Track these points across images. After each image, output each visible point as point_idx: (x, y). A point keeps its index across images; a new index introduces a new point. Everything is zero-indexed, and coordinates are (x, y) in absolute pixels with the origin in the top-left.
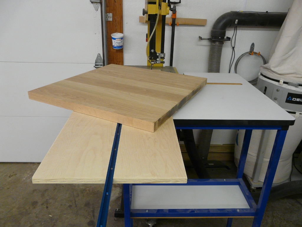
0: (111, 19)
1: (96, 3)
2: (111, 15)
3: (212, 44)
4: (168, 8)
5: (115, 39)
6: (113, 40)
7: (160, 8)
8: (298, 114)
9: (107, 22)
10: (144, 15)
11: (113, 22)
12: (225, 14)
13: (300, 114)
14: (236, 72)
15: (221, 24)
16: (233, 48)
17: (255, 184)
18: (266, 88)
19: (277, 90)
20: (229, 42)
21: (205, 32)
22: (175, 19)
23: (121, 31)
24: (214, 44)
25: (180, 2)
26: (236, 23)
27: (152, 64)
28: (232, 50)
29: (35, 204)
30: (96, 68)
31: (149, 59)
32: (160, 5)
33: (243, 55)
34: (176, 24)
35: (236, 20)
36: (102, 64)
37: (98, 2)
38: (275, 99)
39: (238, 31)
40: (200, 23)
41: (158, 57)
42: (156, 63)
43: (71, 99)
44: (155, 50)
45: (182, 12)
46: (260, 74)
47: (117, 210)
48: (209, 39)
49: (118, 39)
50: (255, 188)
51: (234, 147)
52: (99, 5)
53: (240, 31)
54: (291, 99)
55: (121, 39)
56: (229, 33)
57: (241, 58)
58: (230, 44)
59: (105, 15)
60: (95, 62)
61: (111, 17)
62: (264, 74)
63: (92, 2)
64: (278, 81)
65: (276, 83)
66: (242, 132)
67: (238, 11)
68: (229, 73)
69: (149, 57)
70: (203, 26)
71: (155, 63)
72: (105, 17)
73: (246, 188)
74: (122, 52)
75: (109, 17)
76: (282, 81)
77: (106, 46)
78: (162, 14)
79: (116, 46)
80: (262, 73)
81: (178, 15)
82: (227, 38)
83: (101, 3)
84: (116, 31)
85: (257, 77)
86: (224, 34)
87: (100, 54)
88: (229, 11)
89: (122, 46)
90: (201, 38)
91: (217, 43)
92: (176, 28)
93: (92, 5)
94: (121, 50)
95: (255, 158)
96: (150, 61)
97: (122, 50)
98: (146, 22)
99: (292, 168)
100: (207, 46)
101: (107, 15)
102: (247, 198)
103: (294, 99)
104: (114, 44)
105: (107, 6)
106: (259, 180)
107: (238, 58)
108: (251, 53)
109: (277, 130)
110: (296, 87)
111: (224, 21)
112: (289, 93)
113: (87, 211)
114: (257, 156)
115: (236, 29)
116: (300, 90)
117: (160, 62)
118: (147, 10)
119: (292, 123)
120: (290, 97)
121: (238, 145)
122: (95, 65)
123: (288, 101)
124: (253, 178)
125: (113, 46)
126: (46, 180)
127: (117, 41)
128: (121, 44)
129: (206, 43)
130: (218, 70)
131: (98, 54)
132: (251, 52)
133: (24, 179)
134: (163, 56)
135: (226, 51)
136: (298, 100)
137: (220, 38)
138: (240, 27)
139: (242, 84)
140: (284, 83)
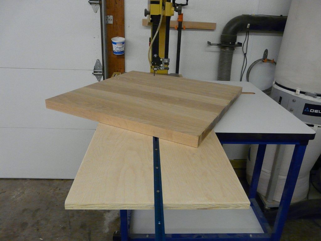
0: (111, 22)
1: (95, 5)
2: (111, 17)
3: (222, 50)
4: (173, 9)
5: (115, 43)
6: (113, 45)
7: (164, 8)
8: (316, 126)
9: (107, 25)
10: (146, 16)
11: (114, 25)
12: (235, 17)
13: (318, 127)
14: (248, 80)
15: (232, 28)
16: (245, 54)
17: (269, 204)
18: (281, 98)
19: (294, 101)
20: (241, 48)
21: (215, 36)
22: (182, 22)
23: (123, 35)
24: (224, 50)
25: (187, 4)
26: (248, 27)
27: (155, 71)
28: (243, 57)
29: (24, 225)
30: (94, 75)
31: (151, 65)
32: (164, 5)
33: (255, 63)
34: (183, 28)
35: (248, 24)
36: (102, 71)
37: (97, 3)
38: (291, 111)
39: (250, 36)
40: (209, 27)
41: (161, 63)
42: (160, 69)
43: (97, 108)
44: (158, 54)
45: (189, 15)
46: (274, 83)
47: (116, 233)
48: (218, 45)
49: (119, 44)
50: (270, 208)
51: (246, 162)
52: (99, 6)
53: (253, 36)
54: (308, 111)
55: (122, 44)
56: (241, 39)
57: (253, 66)
58: (242, 50)
59: (105, 17)
60: (93, 69)
61: (111, 20)
62: (278, 83)
63: (91, 3)
64: (295, 91)
65: (292, 93)
66: (255, 147)
67: (250, 15)
68: (241, 81)
69: (152, 62)
70: (212, 30)
71: (158, 69)
72: (105, 19)
73: (259, 210)
74: (124, 58)
75: (109, 20)
76: (298, 91)
77: (106, 51)
78: (166, 15)
79: (116, 51)
80: (276, 82)
81: (185, 19)
82: (238, 43)
83: (101, 4)
84: (117, 35)
85: (271, 86)
86: (235, 39)
87: (99, 60)
88: (240, 14)
89: (123, 52)
90: (209, 43)
91: (228, 49)
92: (183, 32)
93: (91, 6)
94: (122, 56)
95: (269, 175)
96: (153, 67)
97: (124, 55)
98: (149, 24)
99: (310, 186)
100: (217, 52)
101: (107, 18)
102: (261, 221)
103: (312, 111)
104: (114, 49)
105: (107, 7)
106: (274, 199)
107: (251, 66)
108: (264, 61)
109: (295, 145)
110: (314, 97)
111: (235, 25)
112: (306, 104)
113: (82, 233)
114: (271, 173)
115: (248, 34)
116: (318, 100)
117: (164, 69)
118: (150, 10)
119: (312, 137)
120: (307, 109)
121: (250, 160)
122: (93, 72)
123: (304, 113)
124: (266, 198)
125: (113, 51)
126: (81, 206)
127: (118, 46)
128: (122, 49)
129: (215, 48)
130: (228, 79)
131: (97, 60)
132: (265, 59)
133: (14, 197)
134: (167, 61)
135: (238, 59)
136: (316, 111)
137: (230, 43)
138: (252, 32)
139: (254, 93)
140: (301, 92)
